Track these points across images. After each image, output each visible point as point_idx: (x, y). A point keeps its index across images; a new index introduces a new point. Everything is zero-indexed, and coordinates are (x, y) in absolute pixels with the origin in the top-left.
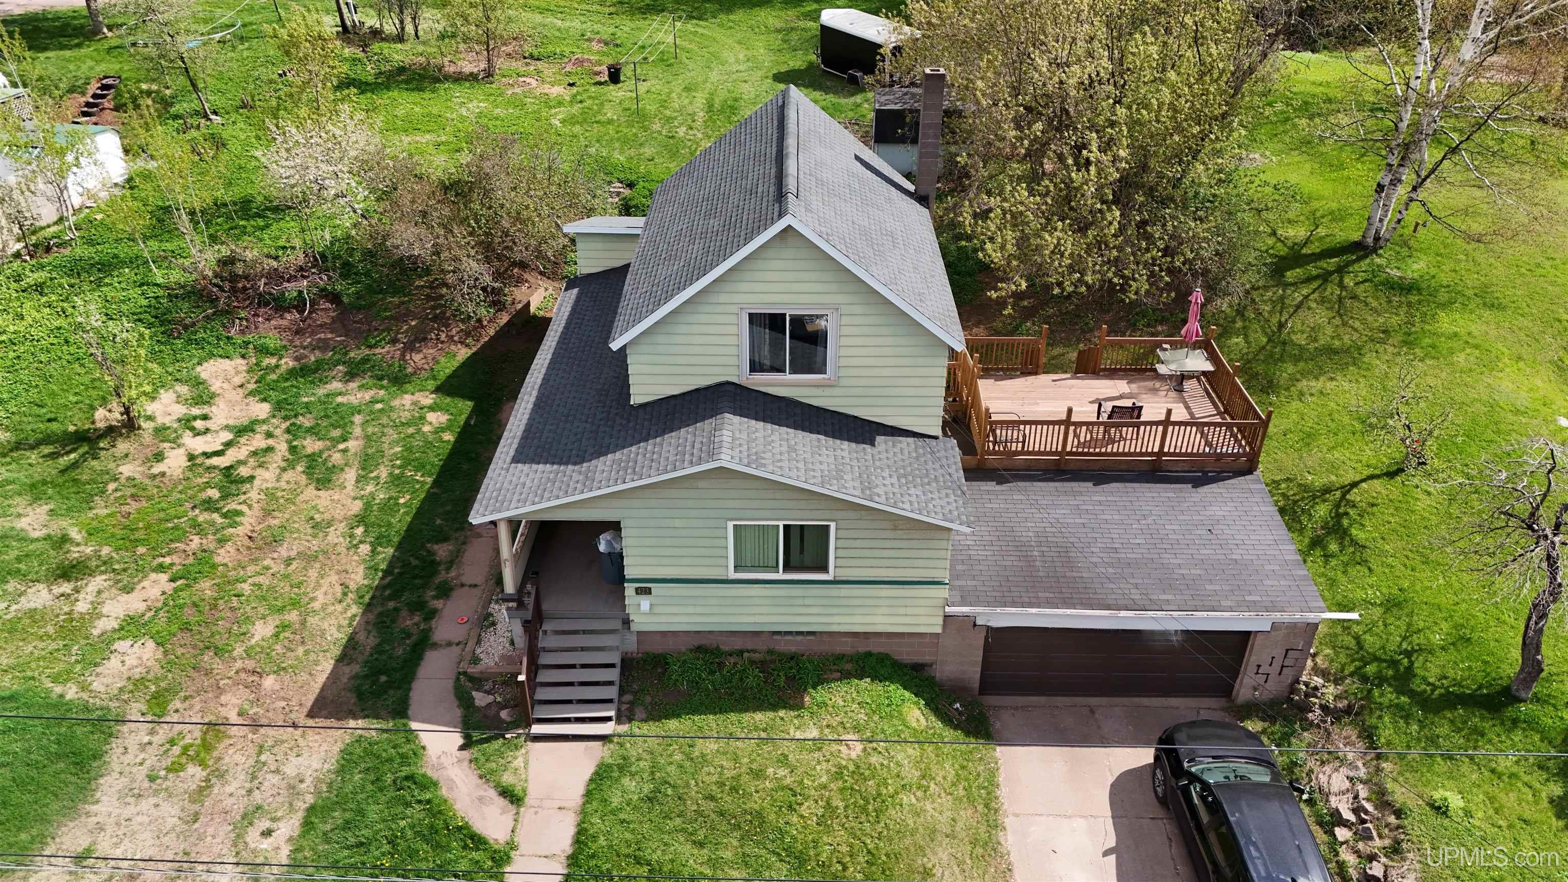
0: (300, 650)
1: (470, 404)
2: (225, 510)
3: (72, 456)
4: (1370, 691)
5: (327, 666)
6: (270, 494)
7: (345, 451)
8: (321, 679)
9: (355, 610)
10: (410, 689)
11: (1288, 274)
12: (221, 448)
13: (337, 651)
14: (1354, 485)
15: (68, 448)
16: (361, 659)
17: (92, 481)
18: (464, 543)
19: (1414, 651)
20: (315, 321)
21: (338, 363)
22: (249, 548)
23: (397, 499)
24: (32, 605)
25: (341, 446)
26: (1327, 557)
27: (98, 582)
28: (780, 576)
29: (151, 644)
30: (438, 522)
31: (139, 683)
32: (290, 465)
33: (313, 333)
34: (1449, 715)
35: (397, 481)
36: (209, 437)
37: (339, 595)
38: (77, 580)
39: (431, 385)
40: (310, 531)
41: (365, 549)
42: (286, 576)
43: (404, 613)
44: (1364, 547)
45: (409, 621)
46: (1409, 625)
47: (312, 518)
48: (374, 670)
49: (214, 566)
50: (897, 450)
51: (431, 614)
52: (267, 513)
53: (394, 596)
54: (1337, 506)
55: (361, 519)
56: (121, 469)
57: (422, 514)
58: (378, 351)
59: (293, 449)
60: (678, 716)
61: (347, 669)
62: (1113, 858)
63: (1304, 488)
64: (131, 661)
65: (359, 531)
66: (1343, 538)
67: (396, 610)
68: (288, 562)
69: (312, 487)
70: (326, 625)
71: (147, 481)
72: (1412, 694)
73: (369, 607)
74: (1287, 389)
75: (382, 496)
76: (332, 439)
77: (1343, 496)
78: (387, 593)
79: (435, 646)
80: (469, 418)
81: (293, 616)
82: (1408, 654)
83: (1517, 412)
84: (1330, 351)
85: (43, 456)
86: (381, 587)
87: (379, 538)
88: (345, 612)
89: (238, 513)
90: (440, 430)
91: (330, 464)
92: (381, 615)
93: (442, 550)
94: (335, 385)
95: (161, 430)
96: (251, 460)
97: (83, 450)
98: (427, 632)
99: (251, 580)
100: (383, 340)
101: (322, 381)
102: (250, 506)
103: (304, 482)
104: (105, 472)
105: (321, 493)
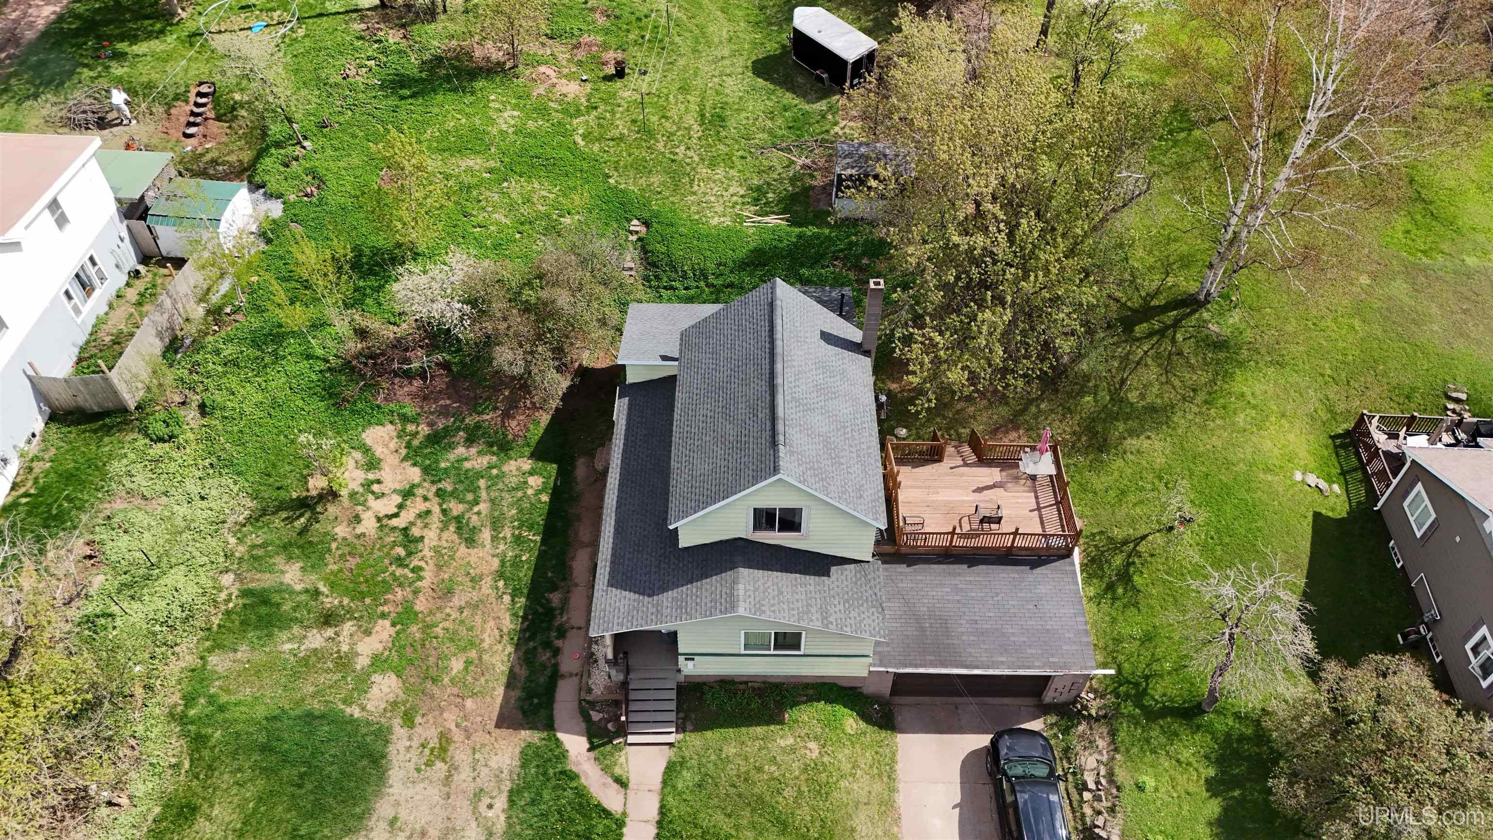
0: (483, 680)
1: (555, 466)
2: (411, 566)
3: (302, 520)
4: (1119, 704)
5: (500, 691)
6: (437, 550)
7: (479, 513)
8: (499, 700)
9: (510, 649)
10: (552, 710)
11: (1137, 328)
12: (396, 510)
13: (504, 680)
14: (1144, 537)
15: (298, 513)
16: (519, 685)
17: (321, 542)
18: (568, 592)
19: (1151, 675)
20: (435, 387)
21: (459, 429)
22: (434, 598)
23: (520, 556)
24: (313, 646)
25: (476, 509)
26: (1114, 599)
27: (348, 627)
28: (772, 652)
29: (393, 676)
30: (550, 574)
31: (394, 704)
32: (444, 528)
33: (436, 401)
34: (1162, 722)
35: (518, 540)
36: (385, 500)
37: (498, 638)
38: (336, 626)
39: (527, 451)
40: (469, 584)
41: (507, 598)
42: (462, 622)
43: (540, 650)
44: (1139, 591)
45: (545, 656)
46: (1153, 654)
47: (469, 573)
48: (529, 694)
49: (416, 614)
50: (843, 577)
51: (557, 652)
52: (439, 567)
53: (532, 638)
54: (1129, 556)
55: (500, 574)
56: (337, 530)
57: (539, 568)
58: (485, 417)
59: (444, 512)
60: (712, 729)
61: (513, 694)
62: (958, 810)
63: (1111, 539)
64: (386, 690)
65: (501, 584)
66: (1127, 584)
67: (535, 648)
68: (461, 610)
69: (463, 545)
70: (494, 661)
71: (355, 541)
72: (1142, 707)
73: (517, 647)
74: (1116, 448)
75: (510, 554)
76: (468, 502)
77: (1135, 546)
78: (527, 635)
79: (563, 677)
80: (556, 480)
81: (473, 654)
82: (1147, 678)
83: (1268, 470)
84: (1152, 409)
85: (283, 520)
86: (523, 631)
87: (514, 590)
88: (504, 650)
89: (421, 569)
90: (539, 492)
91: (471, 525)
92: (526, 653)
93: (555, 598)
94: (461, 451)
95: (353, 495)
96: (418, 521)
97: (307, 515)
98: (556, 666)
99: (441, 626)
100: (487, 407)
101: (451, 447)
102: (426, 562)
103: (457, 541)
104: (326, 534)
105: (470, 551)
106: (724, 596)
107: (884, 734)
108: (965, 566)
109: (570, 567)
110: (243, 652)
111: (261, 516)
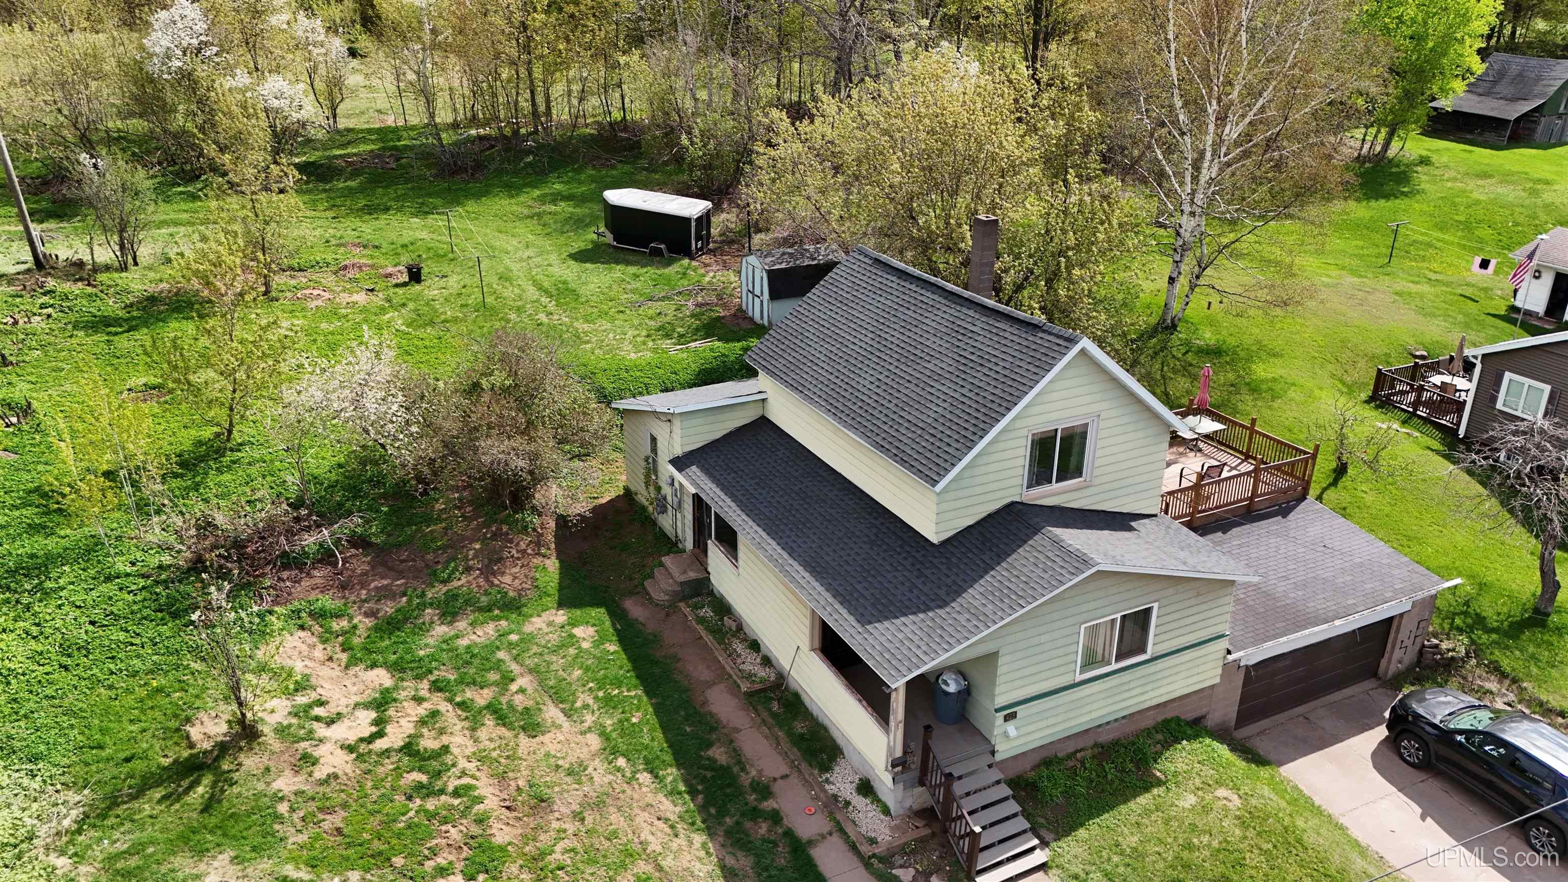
1: (602, 610)
2: (450, 788)
3: (200, 790)
6: (482, 758)
7: (521, 691)
9: (699, 839)
12: (374, 729)
15: (185, 783)
17: (255, 809)
18: (731, 741)
19: (1467, 602)
20: (353, 571)
21: (422, 607)
22: (519, 818)
23: (628, 720)
25: (513, 688)
28: (1114, 666)
30: (688, 729)
32: (475, 725)
33: (363, 585)
34: (1525, 638)
35: (609, 703)
36: (347, 722)
37: (668, 830)
39: (551, 601)
40: (568, 779)
41: (645, 777)
42: (592, 832)
43: (747, 824)
45: (762, 829)
47: (558, 767)
49: (502, 849)
51: (775, 817)
52: (502, 778)
53: (722, 813)
55: (612, 751)
56: (277, 785)
57: (668, 725)
58: (456, 584)
59: (462, 706)
60: (1084, 824)
62: (1429, 819)
65: (621, 762)
67: (737, 824)
68: (579, 817)
69: (522, 735)
70: (686, 864)
71: (322, 789)
72: (1494, 631)
73: (710, 832)
75: (609, 722)
76: (494, 684)
78: (713, 811)
79: (811, 843)
80: (613, 625)
81: (641, 867)
82: (1467, 605)
85: (159, 802)
86: (703, 809)
87: (647, 762)
88: (691, 843)
89: (469, 787)
90: (598, 643)
91: (520, 708)
92: (728, 833)
93: (719, 754)
94: (441, 630)
95: (281, 731)
96: (425, 731)
97: (207, 780)
98: (789, 834)
99: (558, 848)
100: (455, 569)
101: (423, 629)
102: (473, 777)
103: (508, 734)
104: (258, 796)
105: (540, 739)
109: (711, 714)
111: (109, 808)
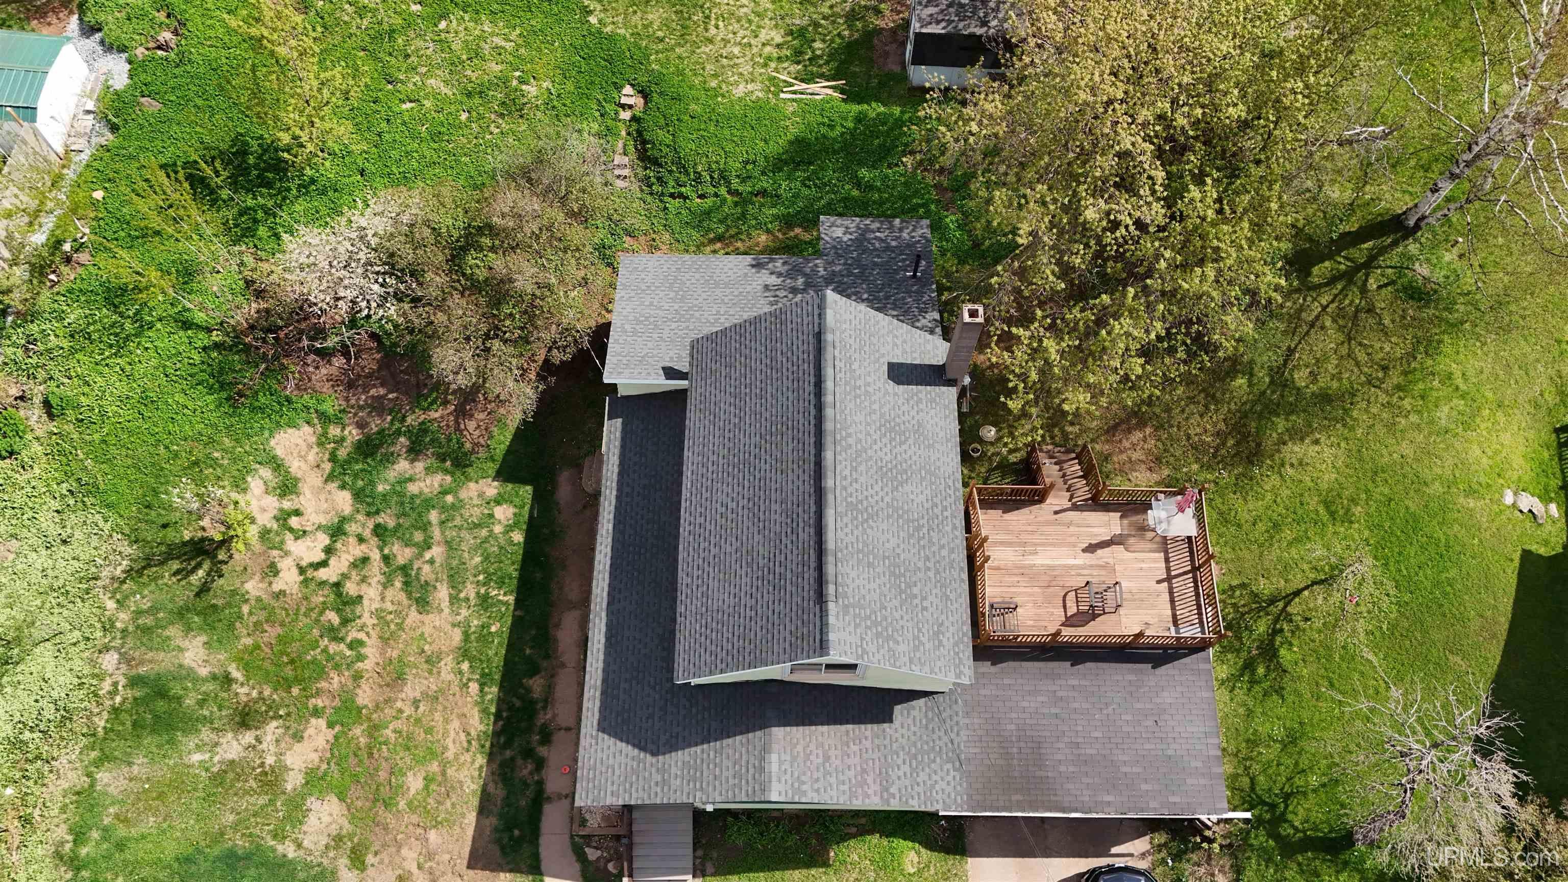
0: (448, 804)
1: (529, 488)
2: (349, 639)
3: (201, 573)
4: (1248, 833)
5: (471, 818)
6: (381, 618)
7: (432, 562)
8: (470, 832)
9: (481, 760)
10: (537, 846)
11: (1315, 270)
12: (323, 556)
13: (475, 802)
14: (1297, 593)
15: (193, 563)
16: (495, 810)
17: (229, 605)
18: (552, 676)
19: (1292, 793)
21: (398, 433)
22: (381, 686)
23: (489, 627)
24: (230, 756)
25: (427, 556)
26: (1253, 682)
27: (272, 729)
29: (335, 800)
30: (528, 651)
31: (338, 839)
32: (387, 584)
33: (366, 390)
34: (1300, 858)
35: (484, 601)
36: (307, 542)
37: (465, 745)
38: (257, 728)
39: (491, 467)
40: (425, 666)
41: (474, 687)
42: (418, 721)
43: (519, 762)
44: (1285, 671)
45: (525, 770)
46: (1297, 764)
47: (423, 651)
48: (508, 823)
49: (359, 710)
50: (910, 721)
51: (540, 764)
52: (385, 640)
53: (508, 745)
54: (1276, 620)
55: (464, 653)
56: (249, 586)
57: (514, 645)
58: (433, 415)
59: (386, 559)
60: (739, 873)
61: (487, 822)
63: (1255, 596)
64: (326, 819)
65: (465, 666)
66: (1270, 660)
67: (512, 759)
68: (416, 703)
69: (413, 608)
70: (462, 778)
71: (273, 602)
72: (1277, 837)
73: (491, 757)
74: (1271, 457)
75: (476, 622)
76: (416, 545)
77: (1285, 607)
78: (502, 740)
79: (549, 799)
80: (532, 509)
81: (434, 767)
82: (1287, 797)
83: (1471, 492)
84: (1325, 398)
85: (174, 574)
86: (496, 734)
87: (483, 675)
88: (473, 762)
89: (361, 643)
90: (509, 529)
91: (423, 579)
92: (502, 765)
93: (536, 685)
94: (403, 466)
95: (264, 534)
96: (354, 573)
97: (206, 565)
98: (540, 783)
99: (391, 727)
100: (434, 402)
101: (389, 459)
102: (368, 634)
103: (406, 602)
104: (234, 593)
105: (424, 617)
106: (751, 771)
107: (951, 860)
108: (1068, 664)
109: (556, 640)
110: (140, 766)
111: (144, 568)
